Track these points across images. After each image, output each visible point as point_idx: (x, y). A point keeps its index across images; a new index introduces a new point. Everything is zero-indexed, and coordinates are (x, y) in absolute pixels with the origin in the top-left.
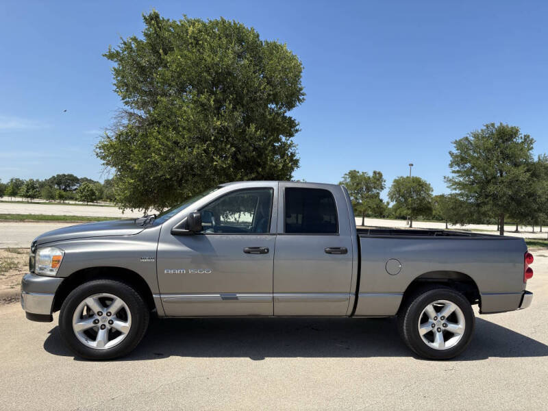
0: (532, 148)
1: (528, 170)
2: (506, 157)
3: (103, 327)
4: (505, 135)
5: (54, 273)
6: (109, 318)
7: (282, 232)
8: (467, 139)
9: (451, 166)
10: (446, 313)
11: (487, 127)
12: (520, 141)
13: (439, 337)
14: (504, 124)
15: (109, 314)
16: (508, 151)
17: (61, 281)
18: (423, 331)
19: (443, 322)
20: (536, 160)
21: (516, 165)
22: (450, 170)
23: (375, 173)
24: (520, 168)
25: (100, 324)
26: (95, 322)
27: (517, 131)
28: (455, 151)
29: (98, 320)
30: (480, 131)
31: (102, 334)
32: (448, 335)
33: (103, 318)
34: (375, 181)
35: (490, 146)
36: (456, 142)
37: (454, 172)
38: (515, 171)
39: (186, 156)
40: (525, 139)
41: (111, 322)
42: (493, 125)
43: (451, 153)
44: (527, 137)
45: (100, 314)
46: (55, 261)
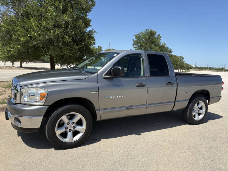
0: (161, 40)
1: (160, 48)
2: (153, 43)
3: (70, 130)
4: (152, 34)
5: (43, 104)
6: (73, 125)
7: (149, 76)
8: (139, 34)
9: (133, 45)
10: (200, 106)
11: (146, 30)
12: (157, 37)
13: (197, 115)
14: (152, 30)
15: (73, 123)
16: (153, 40)
17: (47, 108)
18: (193, 114)
19: (198, 110)
20: (162, 44)
21: (156, 46)
22: (133, 47)
23: (99, 47)
24: (158, 47)
25: (68, 130)
26: (66, 129)
27: (156, 32)
28: (135, 39)
29: (67, 127)
30: (143, 32)
31: (70, 134)
32: (199, 114)
33: (70, 126)
34: (99, 50)
35: (148, 38)
36: (135, 36)
37: (134, 48)
38: (156, 48)
39: (51, 35)
40: (158, 36)
41: (74, 127)
42: (148, 29)
43: (133, 40)
44: (159, 35)
45: (68, 124)
46: (42, 96)
